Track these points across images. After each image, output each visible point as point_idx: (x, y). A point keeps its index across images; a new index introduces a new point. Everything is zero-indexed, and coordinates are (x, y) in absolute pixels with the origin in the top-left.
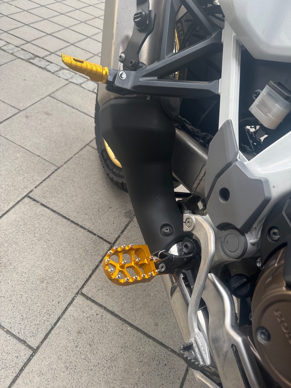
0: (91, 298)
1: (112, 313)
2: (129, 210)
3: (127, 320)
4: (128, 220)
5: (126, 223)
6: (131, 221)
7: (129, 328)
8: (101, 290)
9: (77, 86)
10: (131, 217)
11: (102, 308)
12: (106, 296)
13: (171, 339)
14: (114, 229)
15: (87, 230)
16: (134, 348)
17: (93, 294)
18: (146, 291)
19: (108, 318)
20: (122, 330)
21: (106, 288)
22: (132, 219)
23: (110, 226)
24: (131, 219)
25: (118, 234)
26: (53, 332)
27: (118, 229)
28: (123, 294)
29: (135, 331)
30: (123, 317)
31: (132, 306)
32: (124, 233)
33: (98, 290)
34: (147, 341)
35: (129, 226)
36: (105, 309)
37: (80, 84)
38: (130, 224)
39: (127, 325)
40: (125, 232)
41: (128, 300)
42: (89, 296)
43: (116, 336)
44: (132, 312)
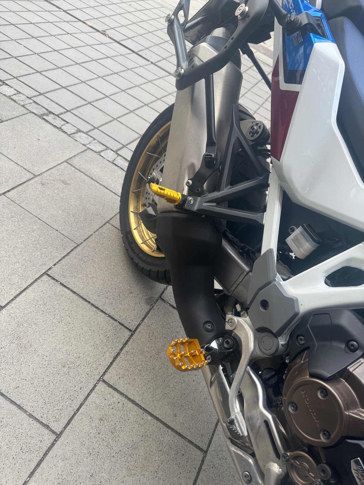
0: (113, 385)
1: (133, 402)
2: (150, 297)
3: (147, 409)
4: (149, 307)
5: (147, 311)
6: (152, 309)
7: (149, 418)
8: (122, 378)
9: (96, 154)
10: (152, 305)
11: (123, 396)
12: (127, 385)
13: (188, 430)
14: (135, 316)
15: (108, 315)
16: (154, 437)
17: (115, 382)
18: (166, 382)
19: (129, 407)
20: (143, 419)
21: (127, 376)
22: (153, 307)
23: (131, 313)
24: (151, 306)
25: (139, 322)
26: (75, 418)
27: (138, 316)
28: (143, 384)
29: (155, 421)
30: (143, 406)
31: (152, 396)
32: (144, 321)
33: (119, 378)
34: (166, 431)
35: (150, 313)
36: (126, 397)
37: (99, 152)
38: (151, 311)
39: (147, 415)
40: (146, 320)
41: (148, 390)
42: (110, 383)
43: (137, 425)
44: (152, 402)
